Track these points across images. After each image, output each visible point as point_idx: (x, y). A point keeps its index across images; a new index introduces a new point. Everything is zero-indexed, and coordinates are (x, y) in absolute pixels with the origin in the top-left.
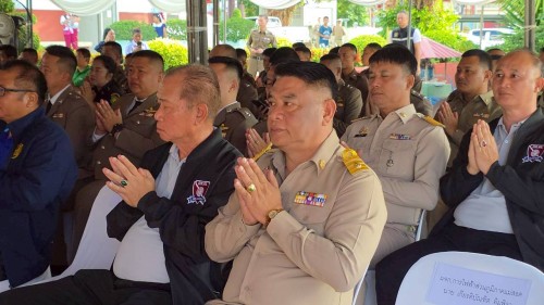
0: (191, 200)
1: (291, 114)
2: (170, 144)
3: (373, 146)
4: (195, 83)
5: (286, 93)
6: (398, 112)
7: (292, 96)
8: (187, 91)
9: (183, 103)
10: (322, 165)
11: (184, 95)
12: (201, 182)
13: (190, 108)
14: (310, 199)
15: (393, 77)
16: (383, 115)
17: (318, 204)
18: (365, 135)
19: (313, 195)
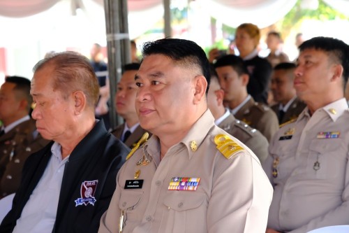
0: (79, 202)
1: (159, 93)
2: (52, 142)
3: (300, 148)
4: (66, 70)
5: (153, 71)
6: (326, 108)
7: (159, 74)
8: (59, 81)
9: (58, 94)
10: (193, 146)
11: (57, 86)
12: (89, 183)
13: (65, 98)
14: (183, 184)
15: (316, 64)
16: (311, 113)
17: (191, 188)
18: (290, 137)
19: (186, 180)
